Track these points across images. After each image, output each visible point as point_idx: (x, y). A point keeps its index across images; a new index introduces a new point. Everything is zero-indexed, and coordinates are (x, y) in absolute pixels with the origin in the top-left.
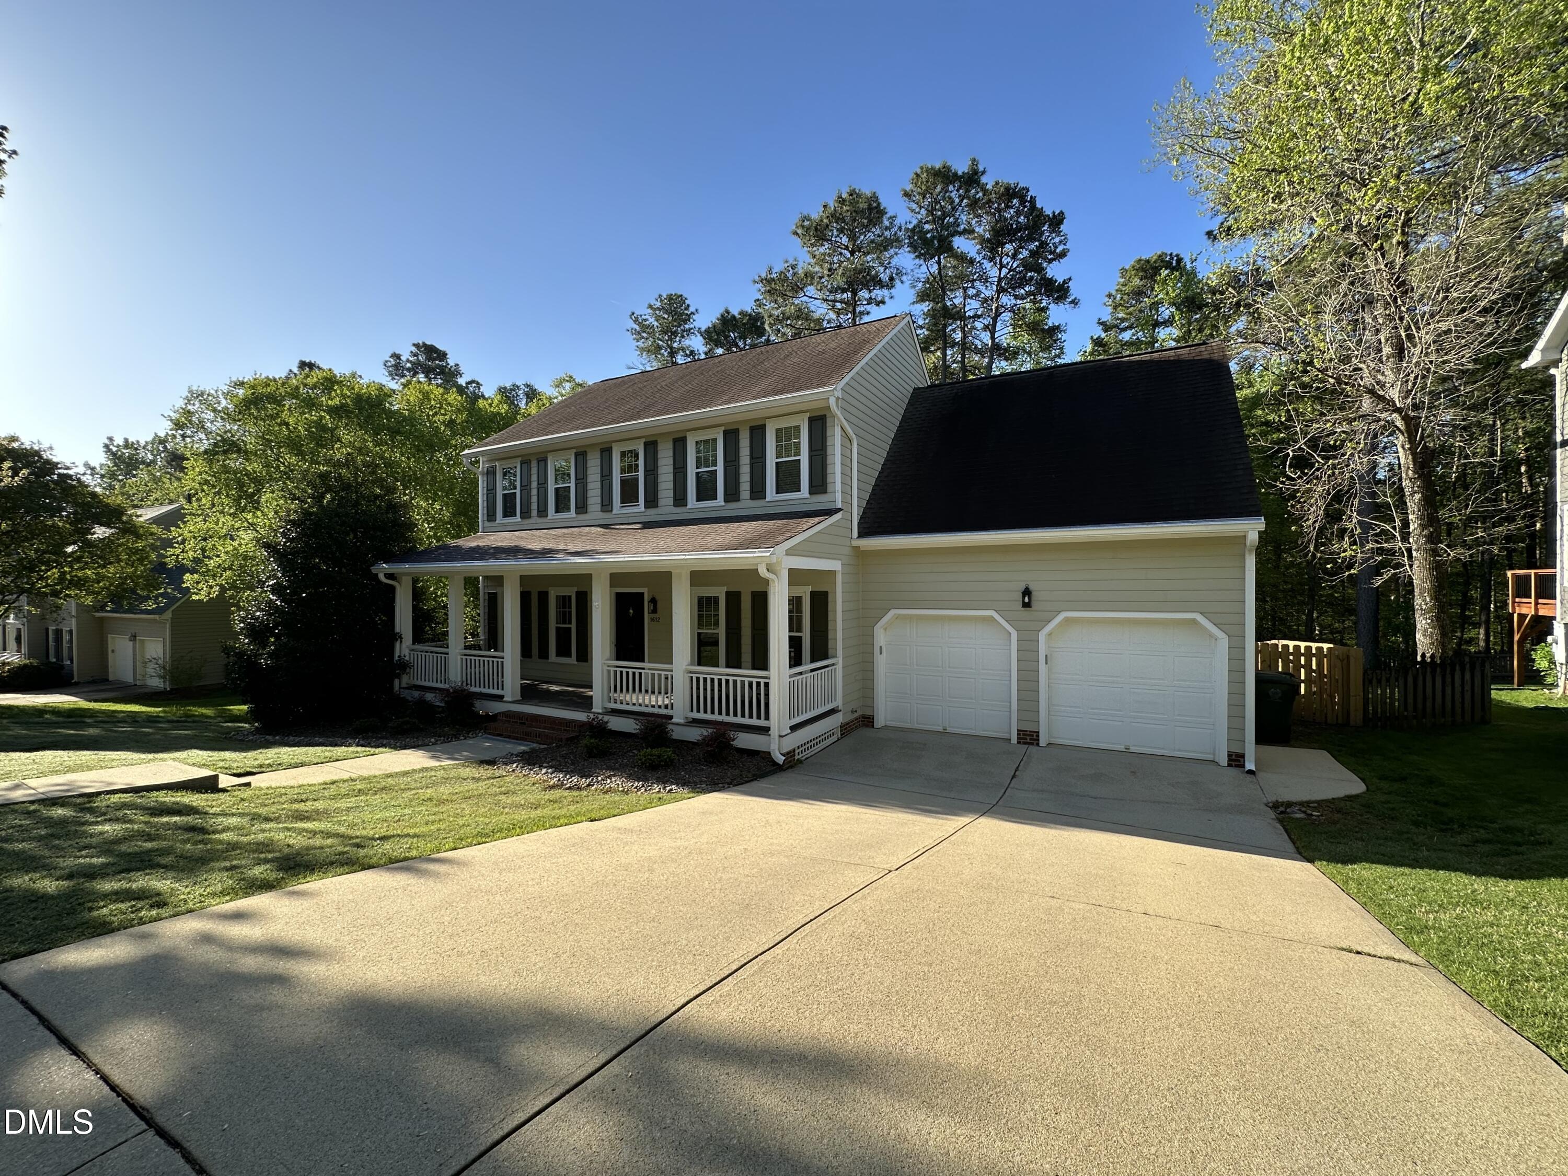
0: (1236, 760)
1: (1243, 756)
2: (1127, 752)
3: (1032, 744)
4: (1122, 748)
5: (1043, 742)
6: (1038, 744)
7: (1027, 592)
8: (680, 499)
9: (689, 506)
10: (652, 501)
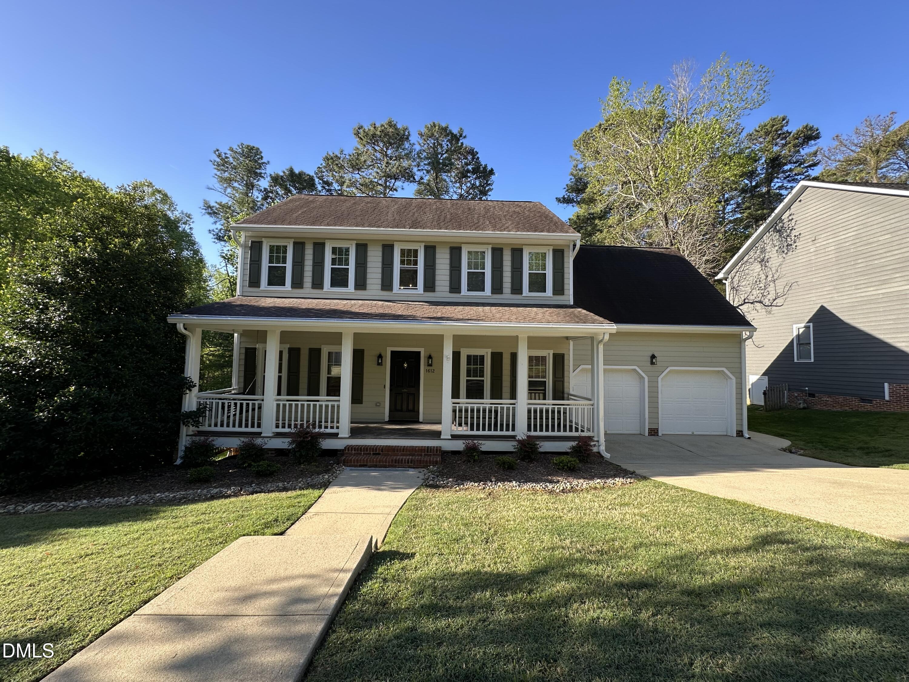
0: (740, 434)
1: (742, 431)
2: (693, 435)
3: (654, 435)
4: (690, 433)
5: (660, 434)
6: (658, 435)
7: (653, 357)
8: (455, 287)
9: (462, 294)
10: (430, 286)
